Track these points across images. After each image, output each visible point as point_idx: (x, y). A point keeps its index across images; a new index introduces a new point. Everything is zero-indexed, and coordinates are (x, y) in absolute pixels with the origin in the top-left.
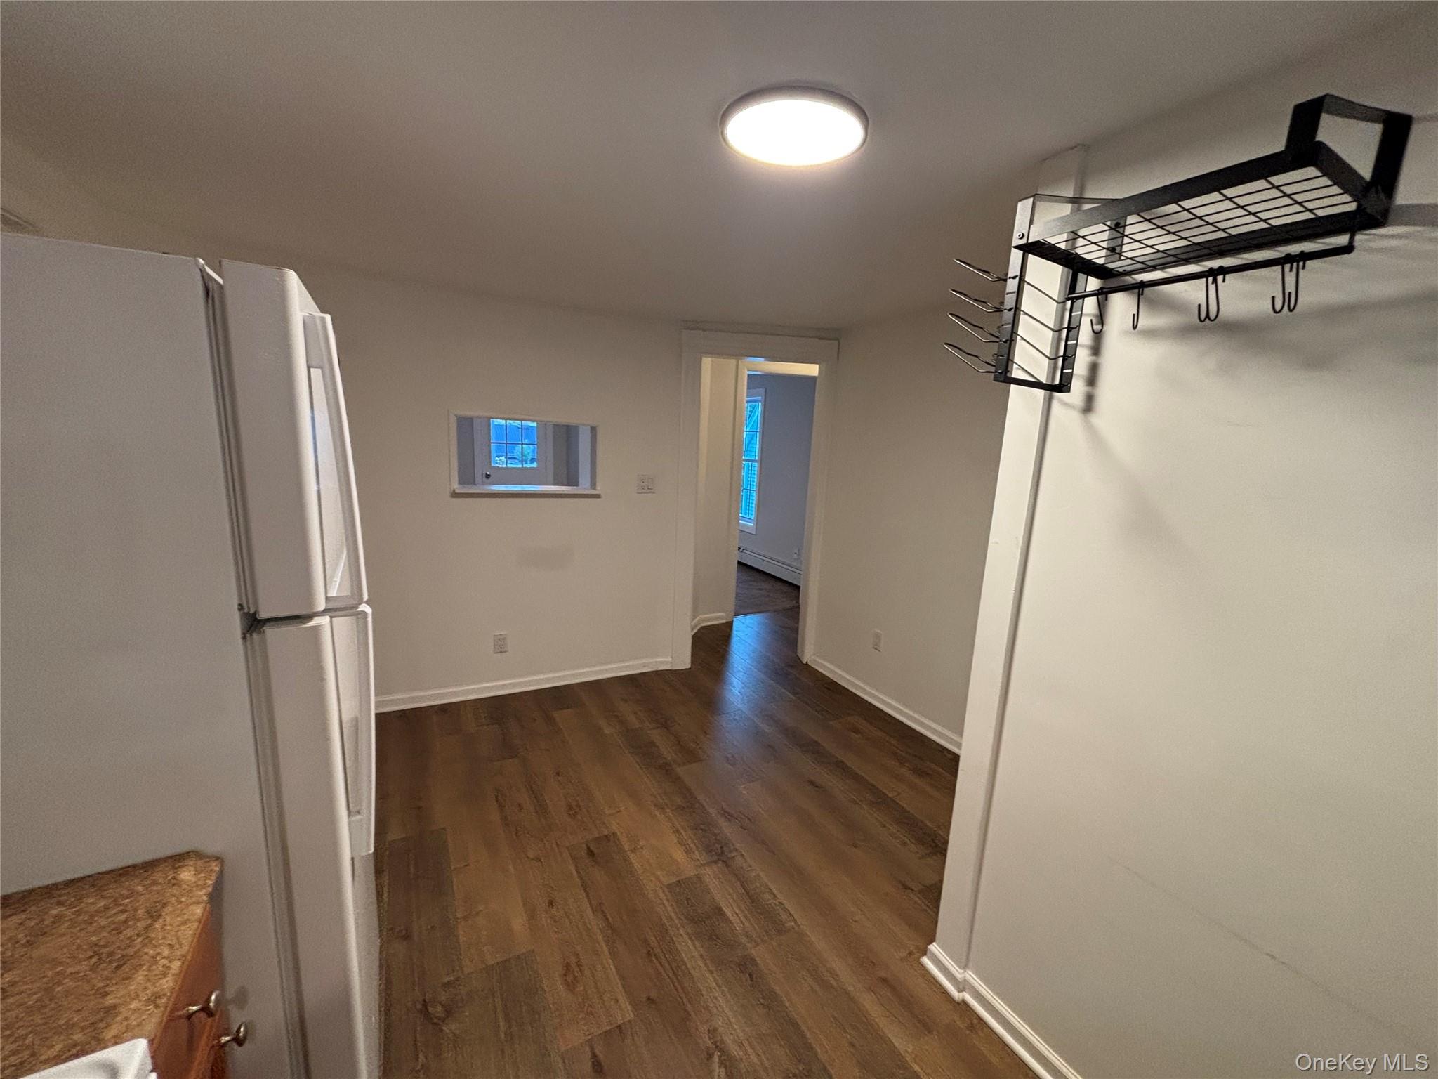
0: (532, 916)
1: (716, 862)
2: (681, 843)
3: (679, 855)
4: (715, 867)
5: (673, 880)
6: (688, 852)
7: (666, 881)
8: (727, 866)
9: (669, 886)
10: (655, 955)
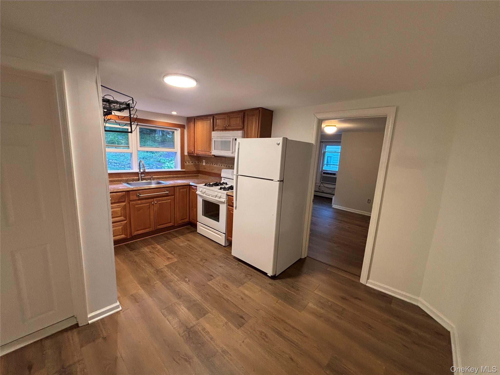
0: (244, 294)
1: (192, 327)
2: (208, 333)
3: (208, 327)
4: (191, 325)
5: (207, 315)
6: (204, 329)
7: (209, 314)
8: (186, 327)
9: (208, 313)
10: (206, 294)
